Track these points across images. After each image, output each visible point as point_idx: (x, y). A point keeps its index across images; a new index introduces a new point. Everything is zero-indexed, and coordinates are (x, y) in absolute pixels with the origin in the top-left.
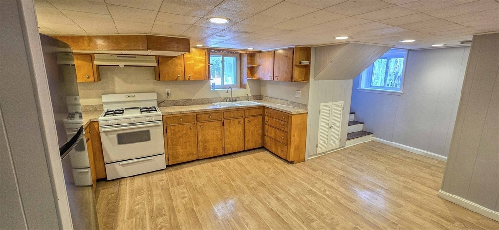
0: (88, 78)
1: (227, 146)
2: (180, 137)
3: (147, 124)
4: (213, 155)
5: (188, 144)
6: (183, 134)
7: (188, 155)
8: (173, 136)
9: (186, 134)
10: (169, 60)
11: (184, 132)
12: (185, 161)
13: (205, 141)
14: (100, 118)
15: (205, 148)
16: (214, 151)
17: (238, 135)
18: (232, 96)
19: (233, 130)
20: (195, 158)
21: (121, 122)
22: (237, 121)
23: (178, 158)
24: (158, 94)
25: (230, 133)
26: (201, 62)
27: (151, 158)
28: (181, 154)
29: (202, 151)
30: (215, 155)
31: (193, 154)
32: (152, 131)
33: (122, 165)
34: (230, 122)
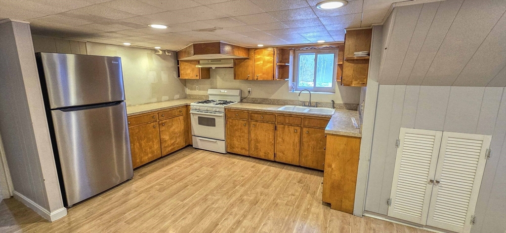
0: (197, 76)
1: (279, 154)
2: (236, 130)
3: (214, 113)
4: (263, 157)
5: (242, 138)
6: (238, 129)
7: (242, 149)
8: (231, 127)
9: (241, 129)
10: (242, 62)
11: (240, 127)
12: (239, 153)
13: (257, 141)
14: (191, 104)
15: (256, 148)
16: (266, 154)
17: (294, 145)
18: (310, 100)
19: (287, 138)
20: (247, 153)
21: (201, 108)
22: (292, 129)
23: (234, 148)
24: (241, 92)
25: (283, 141)
26: (268, 62)
27: (215, 141)
28: (237, 146)
29: (253, 149)
30: (266, 158)
31: (246, 150)
32: (217, 120)
33: (200, 140)
34: (284, 128)
